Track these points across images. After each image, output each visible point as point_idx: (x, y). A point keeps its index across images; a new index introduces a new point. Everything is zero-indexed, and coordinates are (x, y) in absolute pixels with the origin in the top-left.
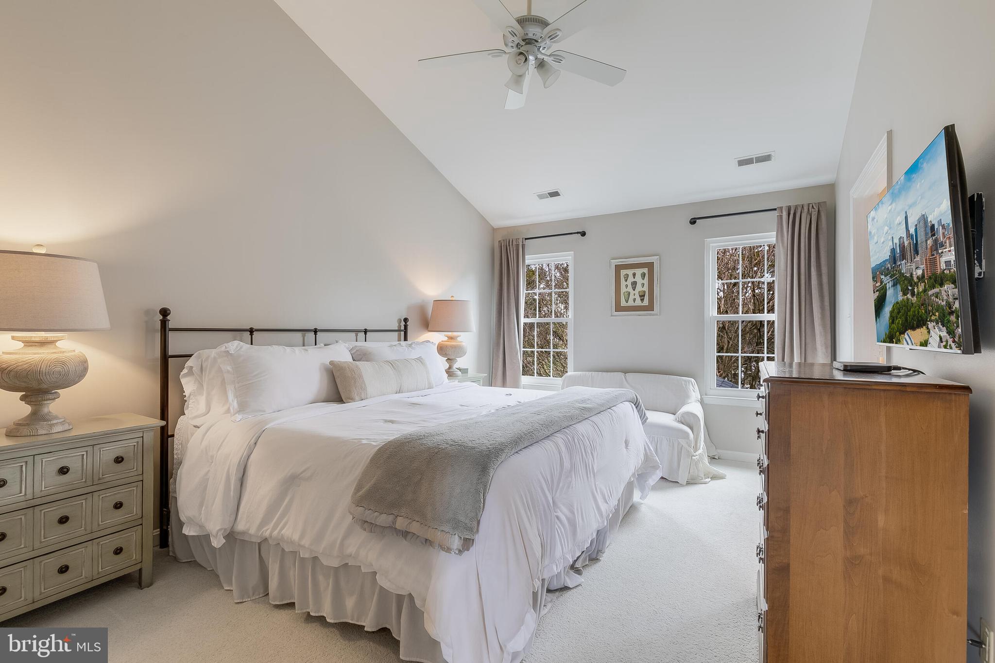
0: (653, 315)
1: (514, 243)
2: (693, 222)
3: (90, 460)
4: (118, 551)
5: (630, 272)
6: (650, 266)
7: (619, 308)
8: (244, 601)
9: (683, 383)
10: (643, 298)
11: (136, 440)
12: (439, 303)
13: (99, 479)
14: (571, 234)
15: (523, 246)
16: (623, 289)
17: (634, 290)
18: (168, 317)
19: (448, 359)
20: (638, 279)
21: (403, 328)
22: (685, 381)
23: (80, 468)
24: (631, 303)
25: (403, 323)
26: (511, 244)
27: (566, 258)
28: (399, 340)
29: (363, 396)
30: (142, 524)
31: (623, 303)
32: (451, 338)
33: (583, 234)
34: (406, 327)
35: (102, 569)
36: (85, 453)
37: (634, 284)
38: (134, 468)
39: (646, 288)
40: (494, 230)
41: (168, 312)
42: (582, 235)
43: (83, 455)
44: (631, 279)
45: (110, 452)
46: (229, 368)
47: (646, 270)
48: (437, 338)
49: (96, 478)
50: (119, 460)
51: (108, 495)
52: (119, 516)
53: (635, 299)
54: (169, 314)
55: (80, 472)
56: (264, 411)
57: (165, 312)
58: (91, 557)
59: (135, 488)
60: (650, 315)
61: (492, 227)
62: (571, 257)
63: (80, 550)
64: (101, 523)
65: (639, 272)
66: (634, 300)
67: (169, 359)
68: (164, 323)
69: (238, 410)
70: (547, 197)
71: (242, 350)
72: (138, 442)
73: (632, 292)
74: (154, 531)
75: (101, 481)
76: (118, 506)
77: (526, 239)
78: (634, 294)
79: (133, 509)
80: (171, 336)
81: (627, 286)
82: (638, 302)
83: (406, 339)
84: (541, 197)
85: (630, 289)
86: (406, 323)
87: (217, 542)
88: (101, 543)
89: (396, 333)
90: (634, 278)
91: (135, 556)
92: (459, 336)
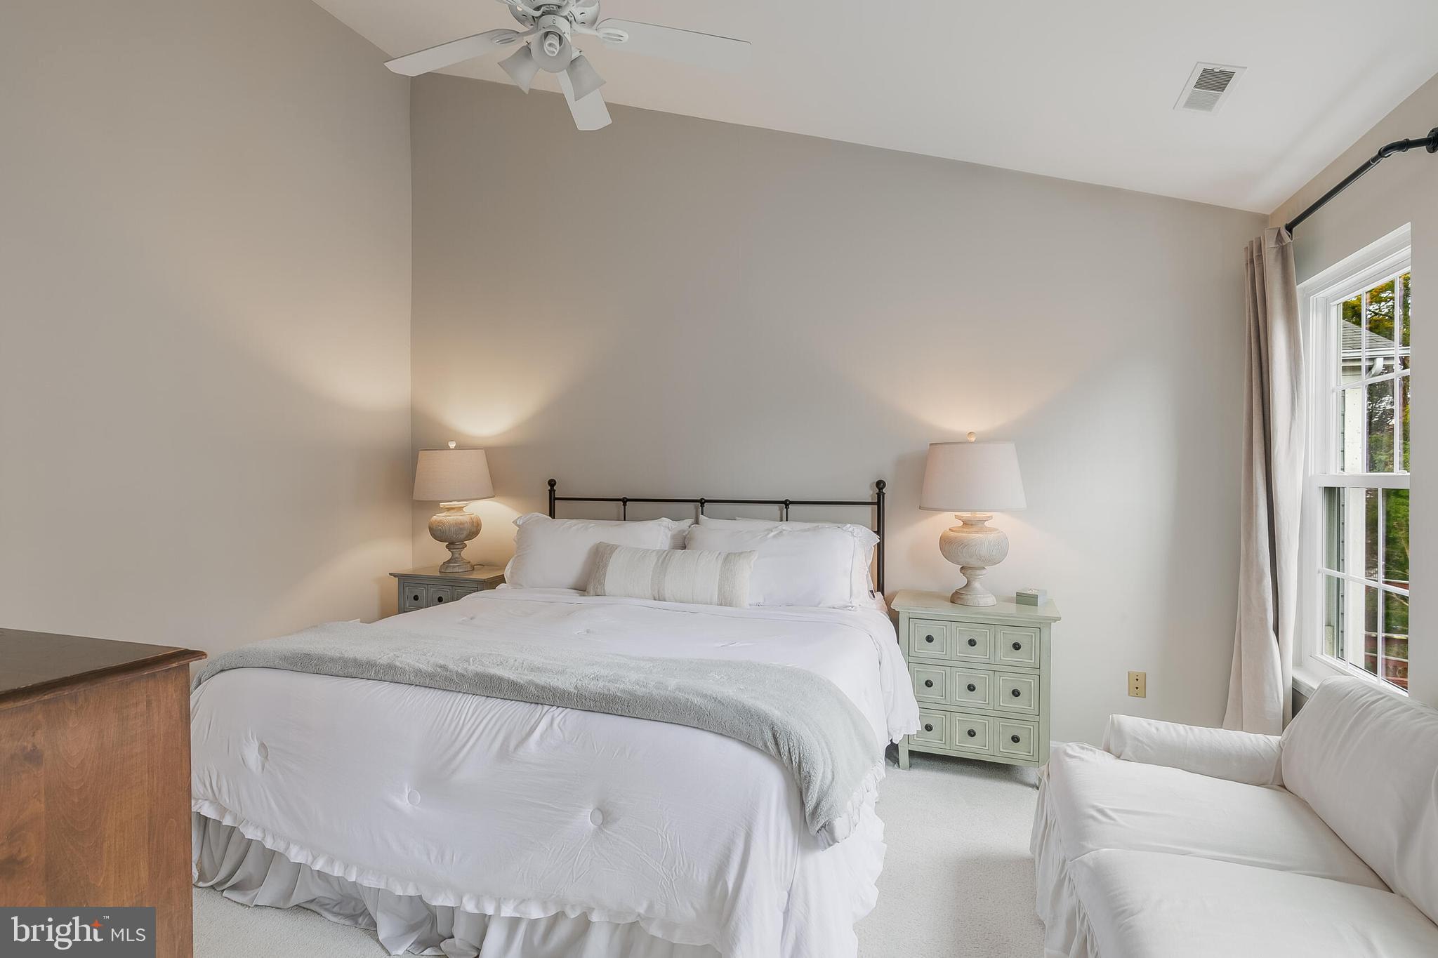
18: (556, 487)
19: (963, 568)
34: (880, 495)
40: (1265, 222)
41: (555, 481)
54: (555, 484)
77: (1289, 228)
86: (880, 489)
92: (991, 517)
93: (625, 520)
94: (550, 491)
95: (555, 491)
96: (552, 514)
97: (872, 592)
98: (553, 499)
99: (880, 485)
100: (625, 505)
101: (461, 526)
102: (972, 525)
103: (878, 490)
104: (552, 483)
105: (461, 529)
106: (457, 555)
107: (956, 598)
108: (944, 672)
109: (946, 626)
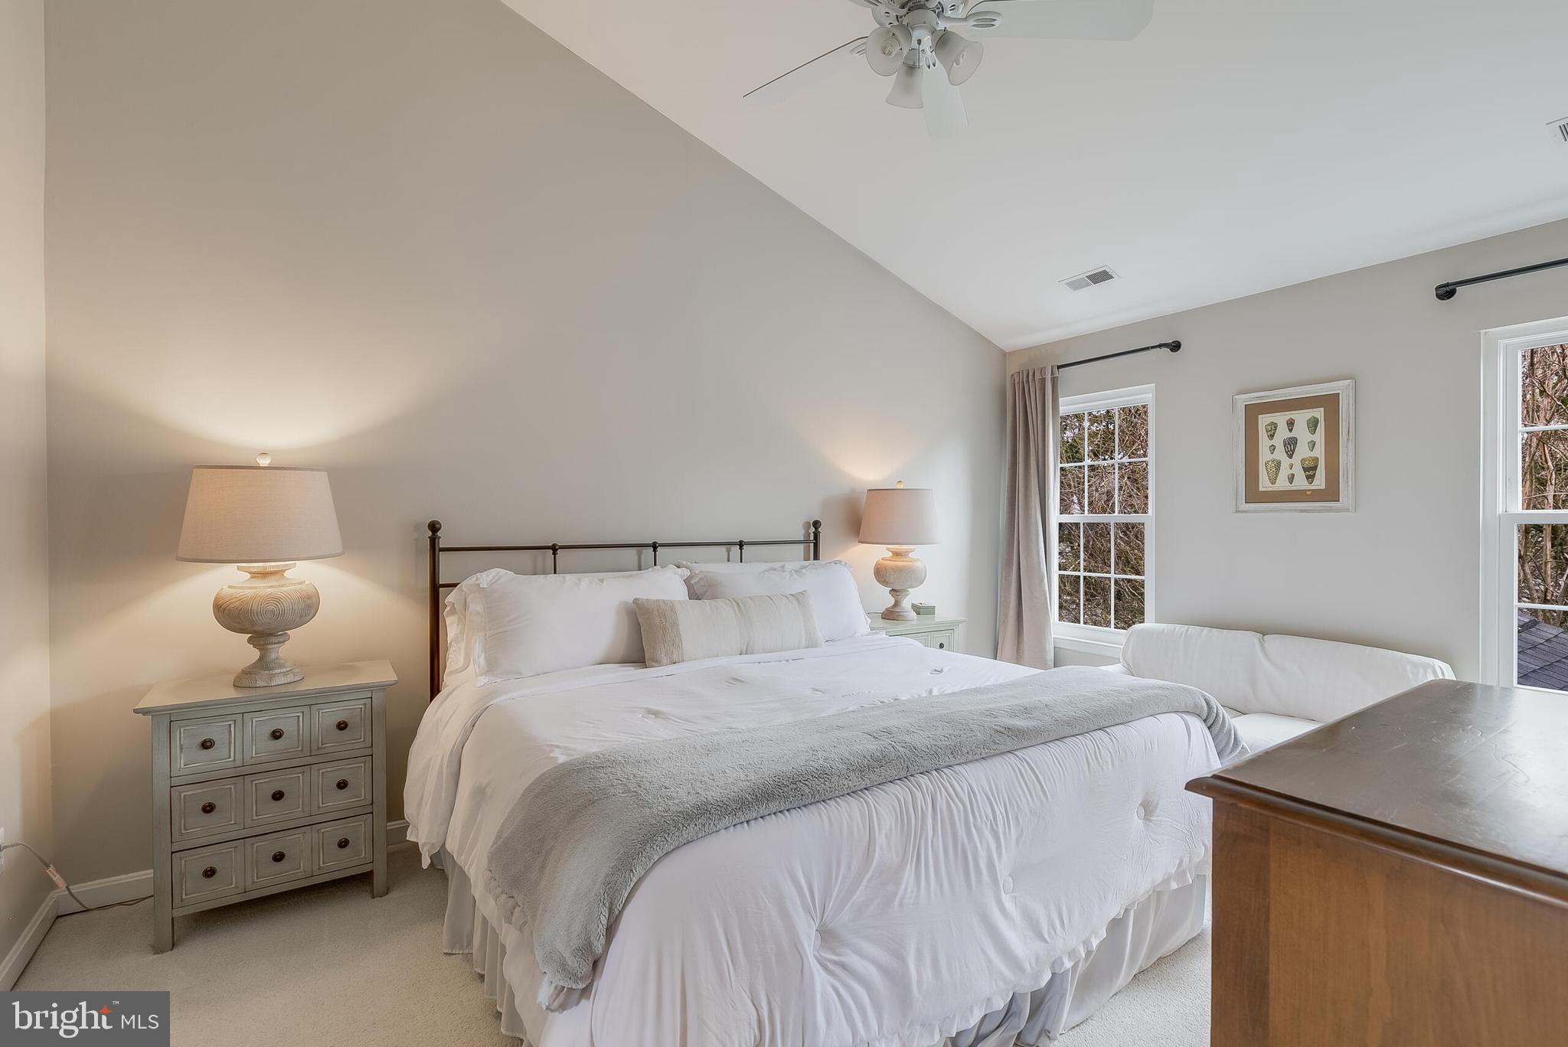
0: (1338, 510)
1: (1038, 376)
2: (1446, 292)
3: (307, 723)
4: (343, 844)
5: (1281, 419)
6: (1330, 403)
7: (1254, 495)
8: (454, 952)
9: (1408, 668)
10: (1311, 473)
11: (363, 701)
12: (877, 493)
13: (319, 749)
14: (1147, 349)
15: (1054, 381)
16: (1264, 456)
17: (1290, 456)
18: (439, 534)
19: (893, 590)
20: (1301, 432)
21: (812, 538)
22: (1416, 666)
23: (296, 733)
24: (1282, 484)
25: (812, 529)
26: (1030, 378)
27: (1141, 394)
28: (807, 559)
29: (675, 657)
30: (372, 813)
31: (1264, 485)
32: (897, 554)
33: (1176, 347)
34: (816, 535)
35: (323, 864)
36: (301, 714)
37: (1291, 445)
38: (361, 738)
39: (1319, 452)
40: (1005, 356)
41: (437, 526)
42: (1172, 350)
43: (299, 716)
44: (1283, 433)
45: (332, 714)
46: (479, 608)
47: (1319, 413)
48: (876, 553)
49: (314, 747)
50: (342, 726)
51: (329, 769)
52: (343, 799)
53: (1293, 475)
54: (439, 529)
55: (296, 738)
56: (521, 673)
57: (434, 527)
58: (310, 846)
59: (363, 765)
60: (1330, 510)
61: (1002, 350)
62: (1151, 395)
63: (297, 835)
64: (321, 805)
65: (1302, 417)
66: (1291, 478)
67: (440, 589)
68: (433, 541)
69: (486, 669)
70: (1088, 285)
71: (499, 582)
72: (365, 704)
73: (1285, 461)
74: (388, 824)
75: (322, 752)
76: (342, 785)
77: (1059, 367)
78: (1291, 466)
79: (359, 793)
80: (443, 557)
81: (1273, 448)
82: (1301, 483)
83: (816, 557)
84: (1076, 285)
85: (1280, 454)
86: (816, 528)
87: (426, 862)
88: (322, 831)
89: (801, 547)
90: (1291, 430)
91: (365, 854)
92: (912, 551)
93: (555, 573)
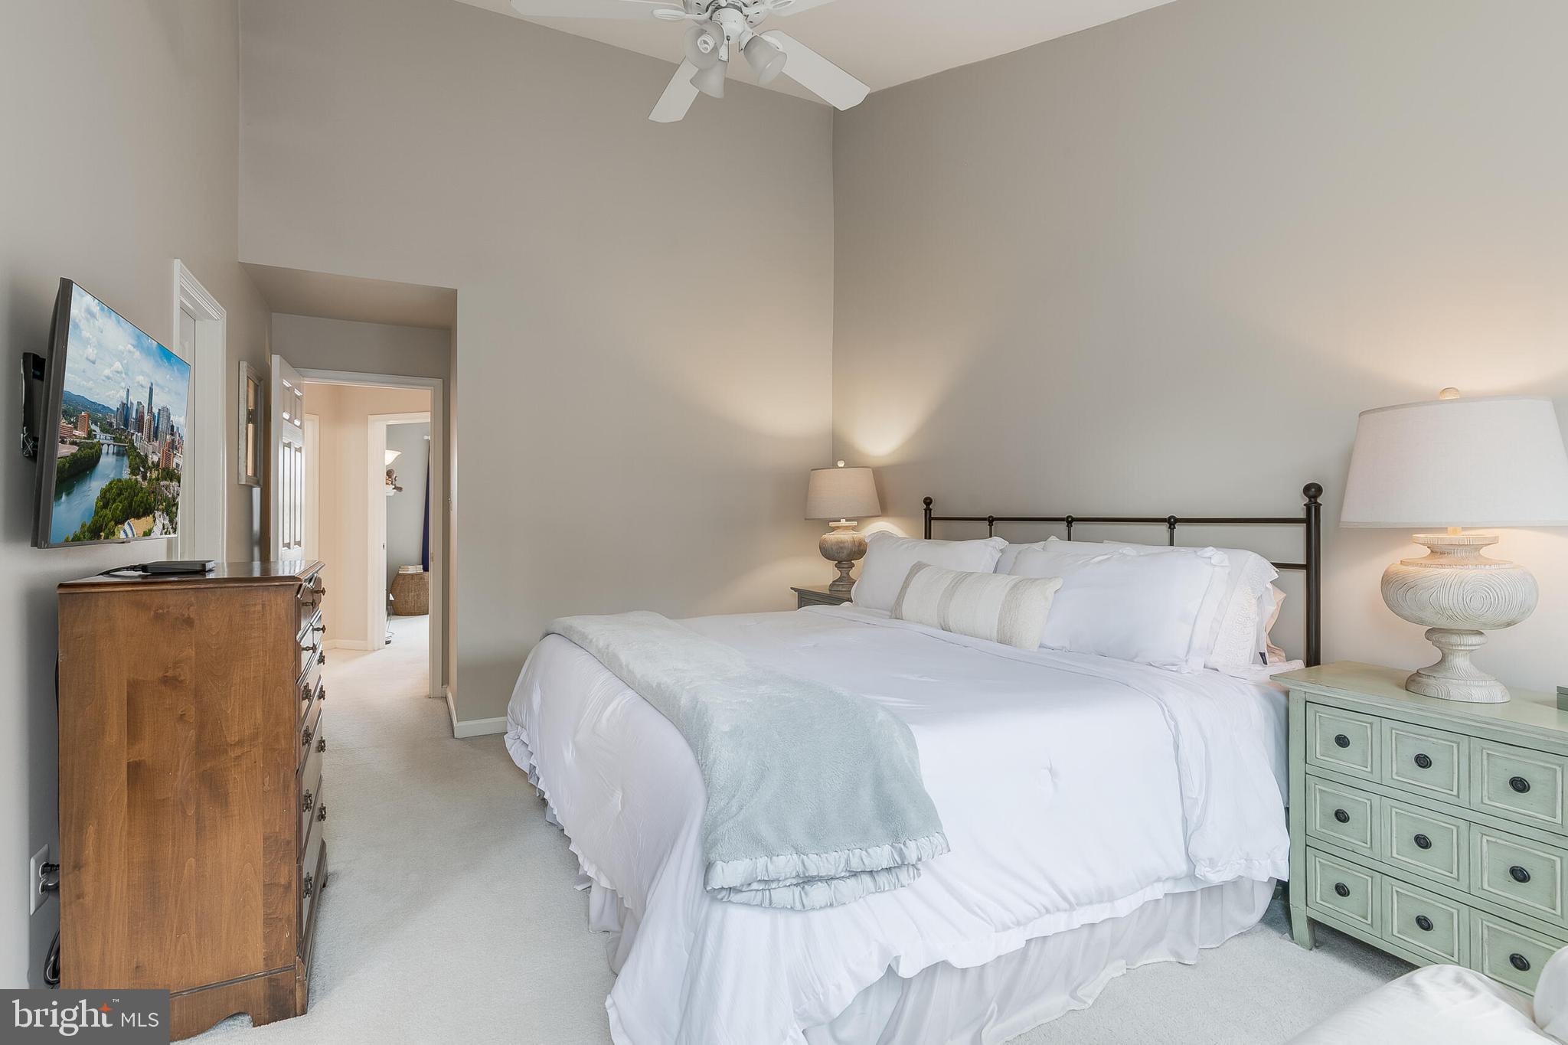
94: (926, 510)
95: (930, 510)
96: (928, 535)
97: (1262, 655)
98: (929, 519)
99: (1313, 492)
100: (991, 524)
101: (841, 545)
102: (1441, 553)
103: (1308, 500)
104: (928, 502)
105: (841, 548)
106: (844, 575)
107: (1412, 683)
108: (1368, 803)
109: (1371, 724)
